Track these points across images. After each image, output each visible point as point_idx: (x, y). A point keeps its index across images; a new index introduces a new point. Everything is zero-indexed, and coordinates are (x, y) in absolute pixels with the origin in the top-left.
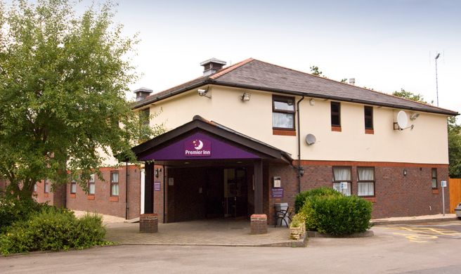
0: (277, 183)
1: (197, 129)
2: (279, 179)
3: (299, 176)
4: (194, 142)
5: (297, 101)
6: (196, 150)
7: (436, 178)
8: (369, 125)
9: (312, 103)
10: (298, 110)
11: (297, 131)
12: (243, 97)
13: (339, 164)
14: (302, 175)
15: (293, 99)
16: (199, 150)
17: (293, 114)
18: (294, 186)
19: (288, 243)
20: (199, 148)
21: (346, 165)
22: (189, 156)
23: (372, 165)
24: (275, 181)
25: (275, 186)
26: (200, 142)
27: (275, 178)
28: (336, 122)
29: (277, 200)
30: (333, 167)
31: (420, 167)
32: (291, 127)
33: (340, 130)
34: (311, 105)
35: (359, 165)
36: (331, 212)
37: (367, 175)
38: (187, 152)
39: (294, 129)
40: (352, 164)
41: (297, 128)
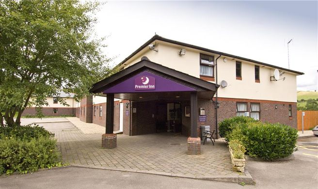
0: (202, 112)
1: (144, 68)
2: (203, 109)
3: (216, 108)
4: (142, 78)
5: (215, 59)
6: (143, 85)
7: (291, 110)
8: (257, 78)
9: (225, 60)
10: (216, 65)
11: (215, 78)
12: (180, 52)
13: (240, 101)
14: (218, 107)
15: (213, 57)
16: (145, 85)
17: (213, 67)
18: (213, 114)
19: (235, 179)
20: (146, 83)
21: (244, 101)
22: (138, 90)
23: (259, 102)
24: (201, 111)
25: (201, 114)
26: (147, 78)
27: (201, 108)
28: (239, 74)
29: (202, 123)
30: (237, 102)
31: (284, 104)
32: (212, 75)
33: (241, 79)
34: (225, 62)
35: (252, 102)
36: (264, 139)
37: (255, 108)
38: (136, 86)
39: (213, 77)
40: (248, 101)
41: (215, 76)
